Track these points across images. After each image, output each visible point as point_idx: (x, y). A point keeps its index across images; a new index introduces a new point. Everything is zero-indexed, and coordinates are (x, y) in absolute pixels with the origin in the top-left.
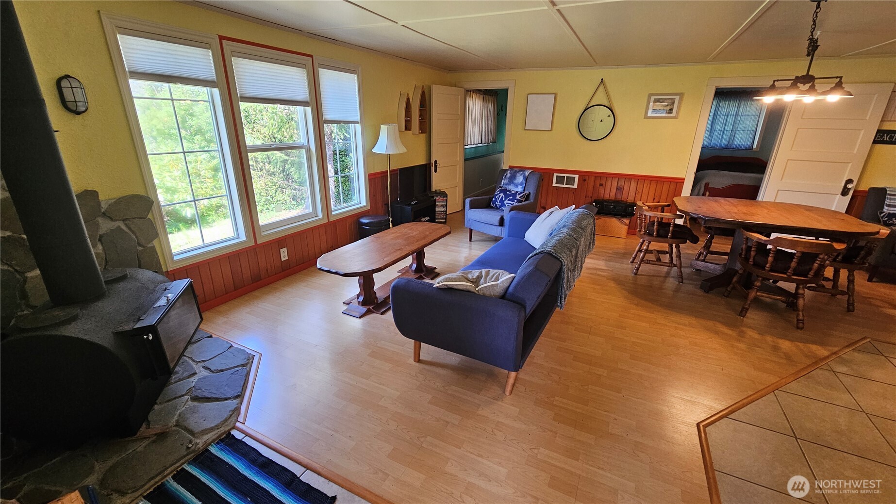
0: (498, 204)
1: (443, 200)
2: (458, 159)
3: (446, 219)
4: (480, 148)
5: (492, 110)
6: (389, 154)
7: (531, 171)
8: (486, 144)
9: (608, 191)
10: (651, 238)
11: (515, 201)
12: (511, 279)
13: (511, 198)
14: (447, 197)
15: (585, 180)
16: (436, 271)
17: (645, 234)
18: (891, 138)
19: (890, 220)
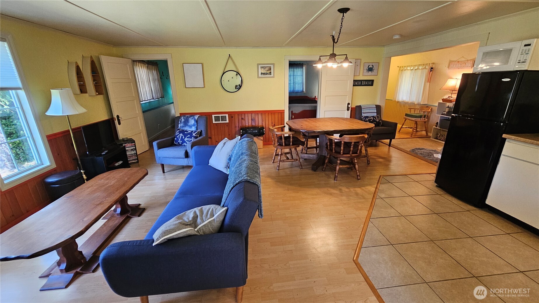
0: (180, 142)
1: (132, 145)
2: (137, 111)
3: (137, 159)
4: (152, 102)
5: (156, 75)
6: (68, 116)
7: (199, 115)
8: (157, 99)
9: (247, 122)
10: (282, 147)
11: (193, 137)
12: (225, 212)
13: (189, 136)
14: (134, 142)
15: (232, 117)
16: (141, 206)
17: (278, 145)
18: (358, 83)
19: (366, 119)
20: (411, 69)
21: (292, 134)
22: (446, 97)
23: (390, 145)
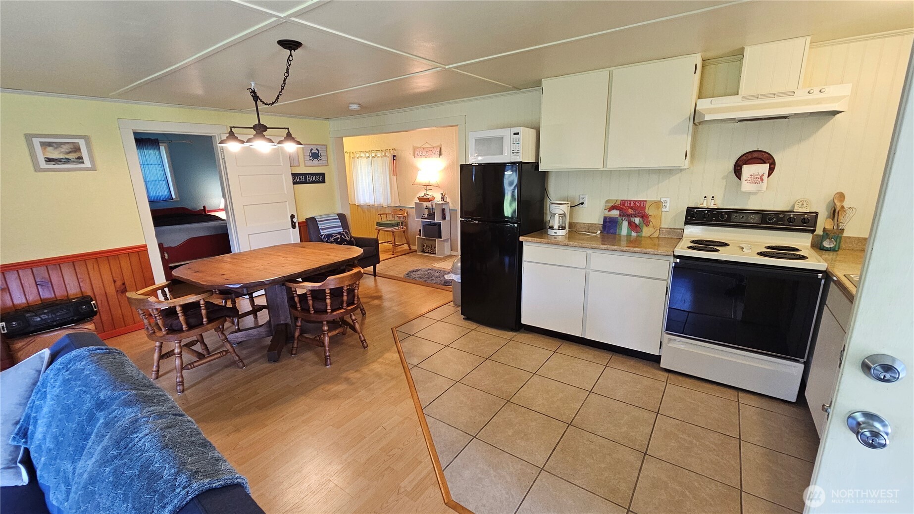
10: (181, 333)
17: (167, 334)
18: (300, 179)
19: (329, 239)
20: (367, 156)
21: (204, 299)
22: (421, 194)
23: (375, 275)
